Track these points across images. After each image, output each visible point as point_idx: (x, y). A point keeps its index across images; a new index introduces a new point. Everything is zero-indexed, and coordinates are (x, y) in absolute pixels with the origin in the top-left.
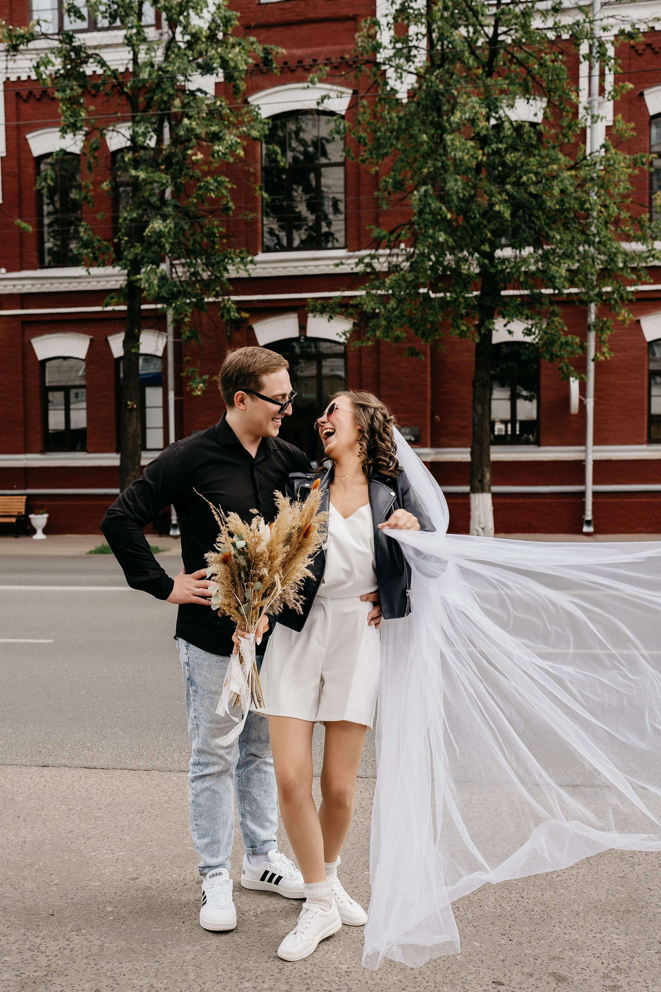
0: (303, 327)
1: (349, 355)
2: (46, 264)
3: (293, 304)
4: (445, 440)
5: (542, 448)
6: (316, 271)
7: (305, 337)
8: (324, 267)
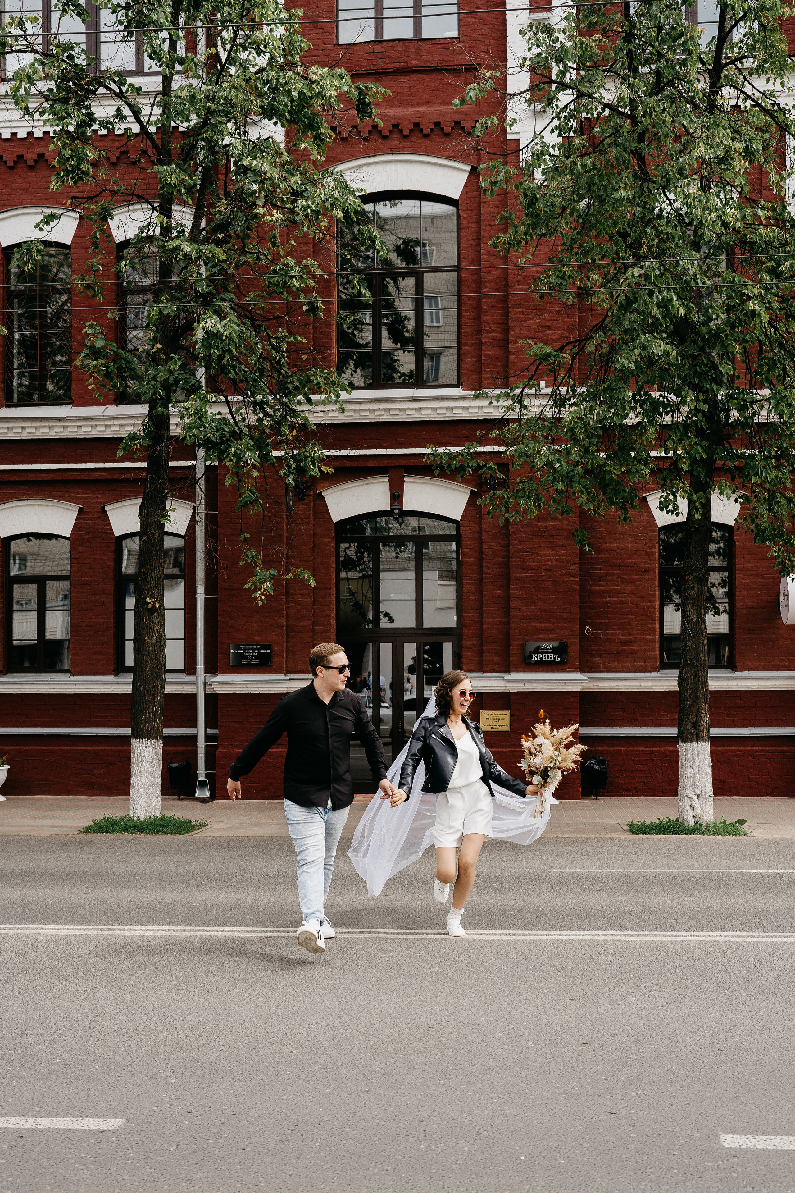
0: (396, 496)
1: (464, 537)
2: (15, 400)
3: (384, 463)
4: (599, 661)
5: (738, 674)
6: (418, 417)
7: (401, 509)
8: (429, 412)
